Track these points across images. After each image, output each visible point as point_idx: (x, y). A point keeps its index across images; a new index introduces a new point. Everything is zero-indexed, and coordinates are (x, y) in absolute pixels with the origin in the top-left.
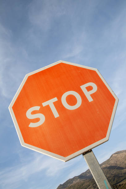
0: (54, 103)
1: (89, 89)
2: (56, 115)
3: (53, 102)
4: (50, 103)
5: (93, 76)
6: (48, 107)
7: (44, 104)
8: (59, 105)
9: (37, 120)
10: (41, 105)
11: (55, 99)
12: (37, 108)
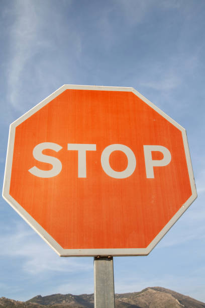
0: (88, 153)
1: (157, 156)
2: (82, 173)
3: (88, 150)
4: (82, 149)
5: (174, 139)
6: (75, 154)
7: (71, 147)
8: (93, 160)
9: (47, 167)
10: (65, 147)
11: (93, 147)
12: (57, 148)
